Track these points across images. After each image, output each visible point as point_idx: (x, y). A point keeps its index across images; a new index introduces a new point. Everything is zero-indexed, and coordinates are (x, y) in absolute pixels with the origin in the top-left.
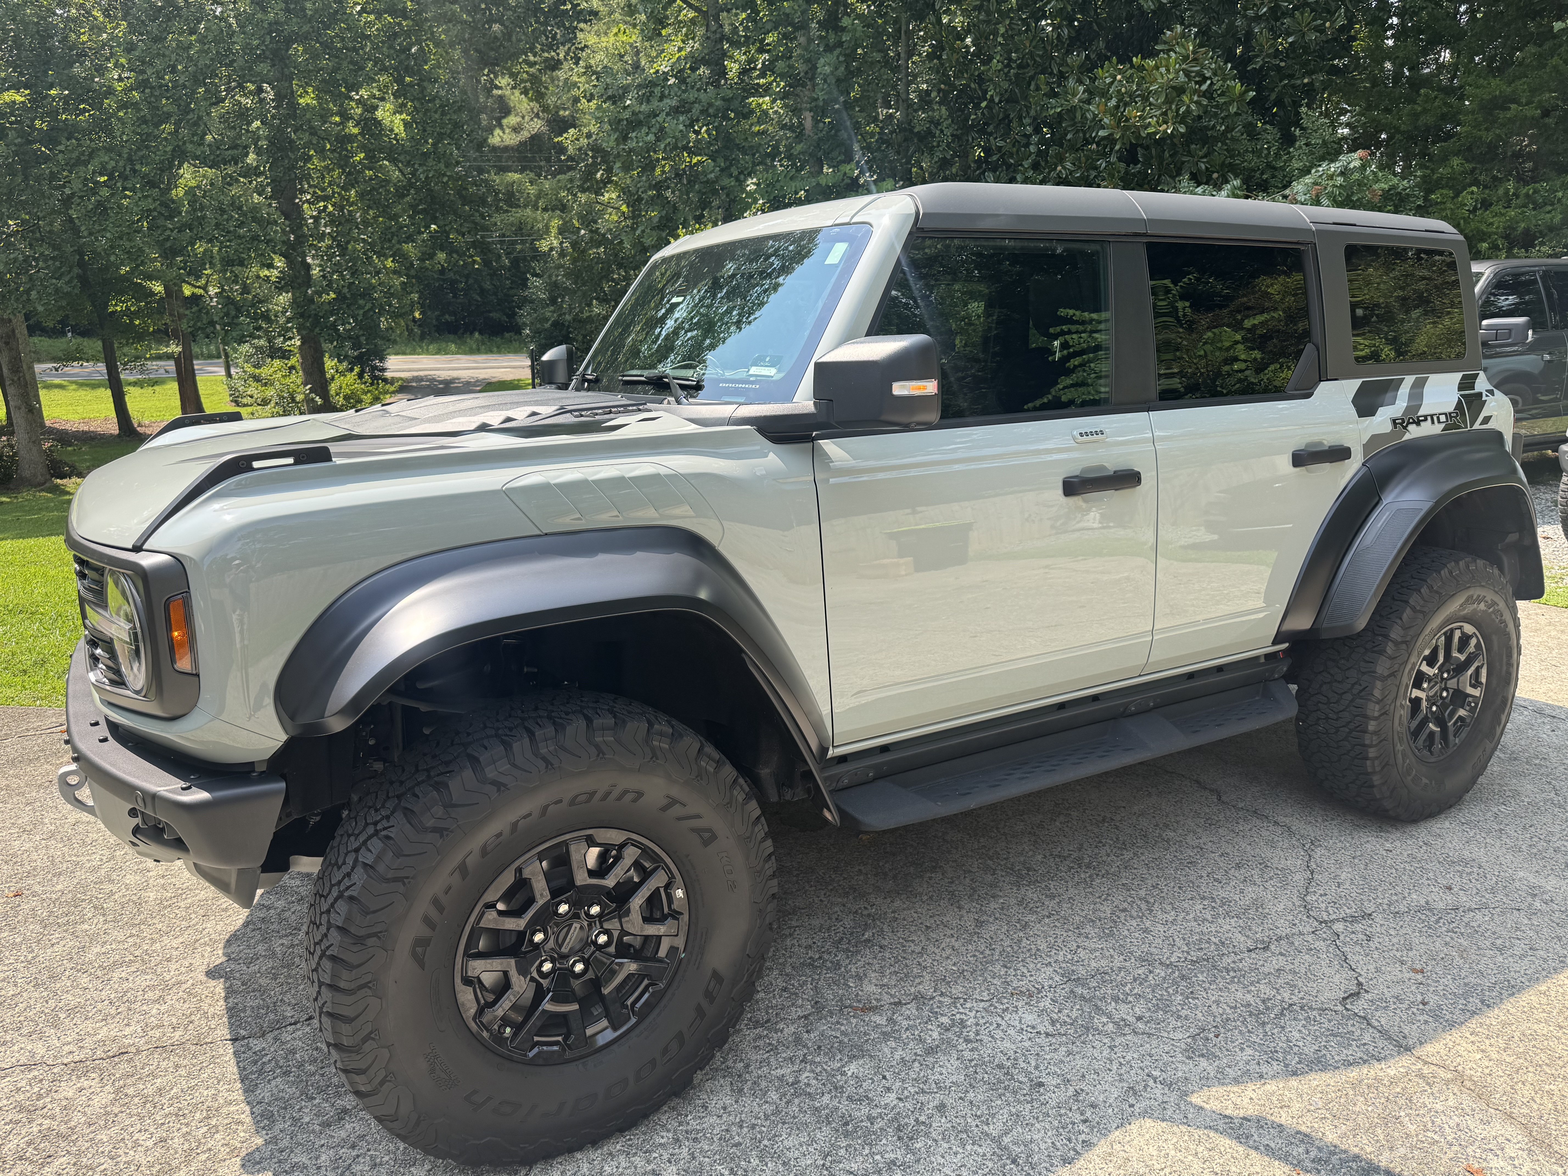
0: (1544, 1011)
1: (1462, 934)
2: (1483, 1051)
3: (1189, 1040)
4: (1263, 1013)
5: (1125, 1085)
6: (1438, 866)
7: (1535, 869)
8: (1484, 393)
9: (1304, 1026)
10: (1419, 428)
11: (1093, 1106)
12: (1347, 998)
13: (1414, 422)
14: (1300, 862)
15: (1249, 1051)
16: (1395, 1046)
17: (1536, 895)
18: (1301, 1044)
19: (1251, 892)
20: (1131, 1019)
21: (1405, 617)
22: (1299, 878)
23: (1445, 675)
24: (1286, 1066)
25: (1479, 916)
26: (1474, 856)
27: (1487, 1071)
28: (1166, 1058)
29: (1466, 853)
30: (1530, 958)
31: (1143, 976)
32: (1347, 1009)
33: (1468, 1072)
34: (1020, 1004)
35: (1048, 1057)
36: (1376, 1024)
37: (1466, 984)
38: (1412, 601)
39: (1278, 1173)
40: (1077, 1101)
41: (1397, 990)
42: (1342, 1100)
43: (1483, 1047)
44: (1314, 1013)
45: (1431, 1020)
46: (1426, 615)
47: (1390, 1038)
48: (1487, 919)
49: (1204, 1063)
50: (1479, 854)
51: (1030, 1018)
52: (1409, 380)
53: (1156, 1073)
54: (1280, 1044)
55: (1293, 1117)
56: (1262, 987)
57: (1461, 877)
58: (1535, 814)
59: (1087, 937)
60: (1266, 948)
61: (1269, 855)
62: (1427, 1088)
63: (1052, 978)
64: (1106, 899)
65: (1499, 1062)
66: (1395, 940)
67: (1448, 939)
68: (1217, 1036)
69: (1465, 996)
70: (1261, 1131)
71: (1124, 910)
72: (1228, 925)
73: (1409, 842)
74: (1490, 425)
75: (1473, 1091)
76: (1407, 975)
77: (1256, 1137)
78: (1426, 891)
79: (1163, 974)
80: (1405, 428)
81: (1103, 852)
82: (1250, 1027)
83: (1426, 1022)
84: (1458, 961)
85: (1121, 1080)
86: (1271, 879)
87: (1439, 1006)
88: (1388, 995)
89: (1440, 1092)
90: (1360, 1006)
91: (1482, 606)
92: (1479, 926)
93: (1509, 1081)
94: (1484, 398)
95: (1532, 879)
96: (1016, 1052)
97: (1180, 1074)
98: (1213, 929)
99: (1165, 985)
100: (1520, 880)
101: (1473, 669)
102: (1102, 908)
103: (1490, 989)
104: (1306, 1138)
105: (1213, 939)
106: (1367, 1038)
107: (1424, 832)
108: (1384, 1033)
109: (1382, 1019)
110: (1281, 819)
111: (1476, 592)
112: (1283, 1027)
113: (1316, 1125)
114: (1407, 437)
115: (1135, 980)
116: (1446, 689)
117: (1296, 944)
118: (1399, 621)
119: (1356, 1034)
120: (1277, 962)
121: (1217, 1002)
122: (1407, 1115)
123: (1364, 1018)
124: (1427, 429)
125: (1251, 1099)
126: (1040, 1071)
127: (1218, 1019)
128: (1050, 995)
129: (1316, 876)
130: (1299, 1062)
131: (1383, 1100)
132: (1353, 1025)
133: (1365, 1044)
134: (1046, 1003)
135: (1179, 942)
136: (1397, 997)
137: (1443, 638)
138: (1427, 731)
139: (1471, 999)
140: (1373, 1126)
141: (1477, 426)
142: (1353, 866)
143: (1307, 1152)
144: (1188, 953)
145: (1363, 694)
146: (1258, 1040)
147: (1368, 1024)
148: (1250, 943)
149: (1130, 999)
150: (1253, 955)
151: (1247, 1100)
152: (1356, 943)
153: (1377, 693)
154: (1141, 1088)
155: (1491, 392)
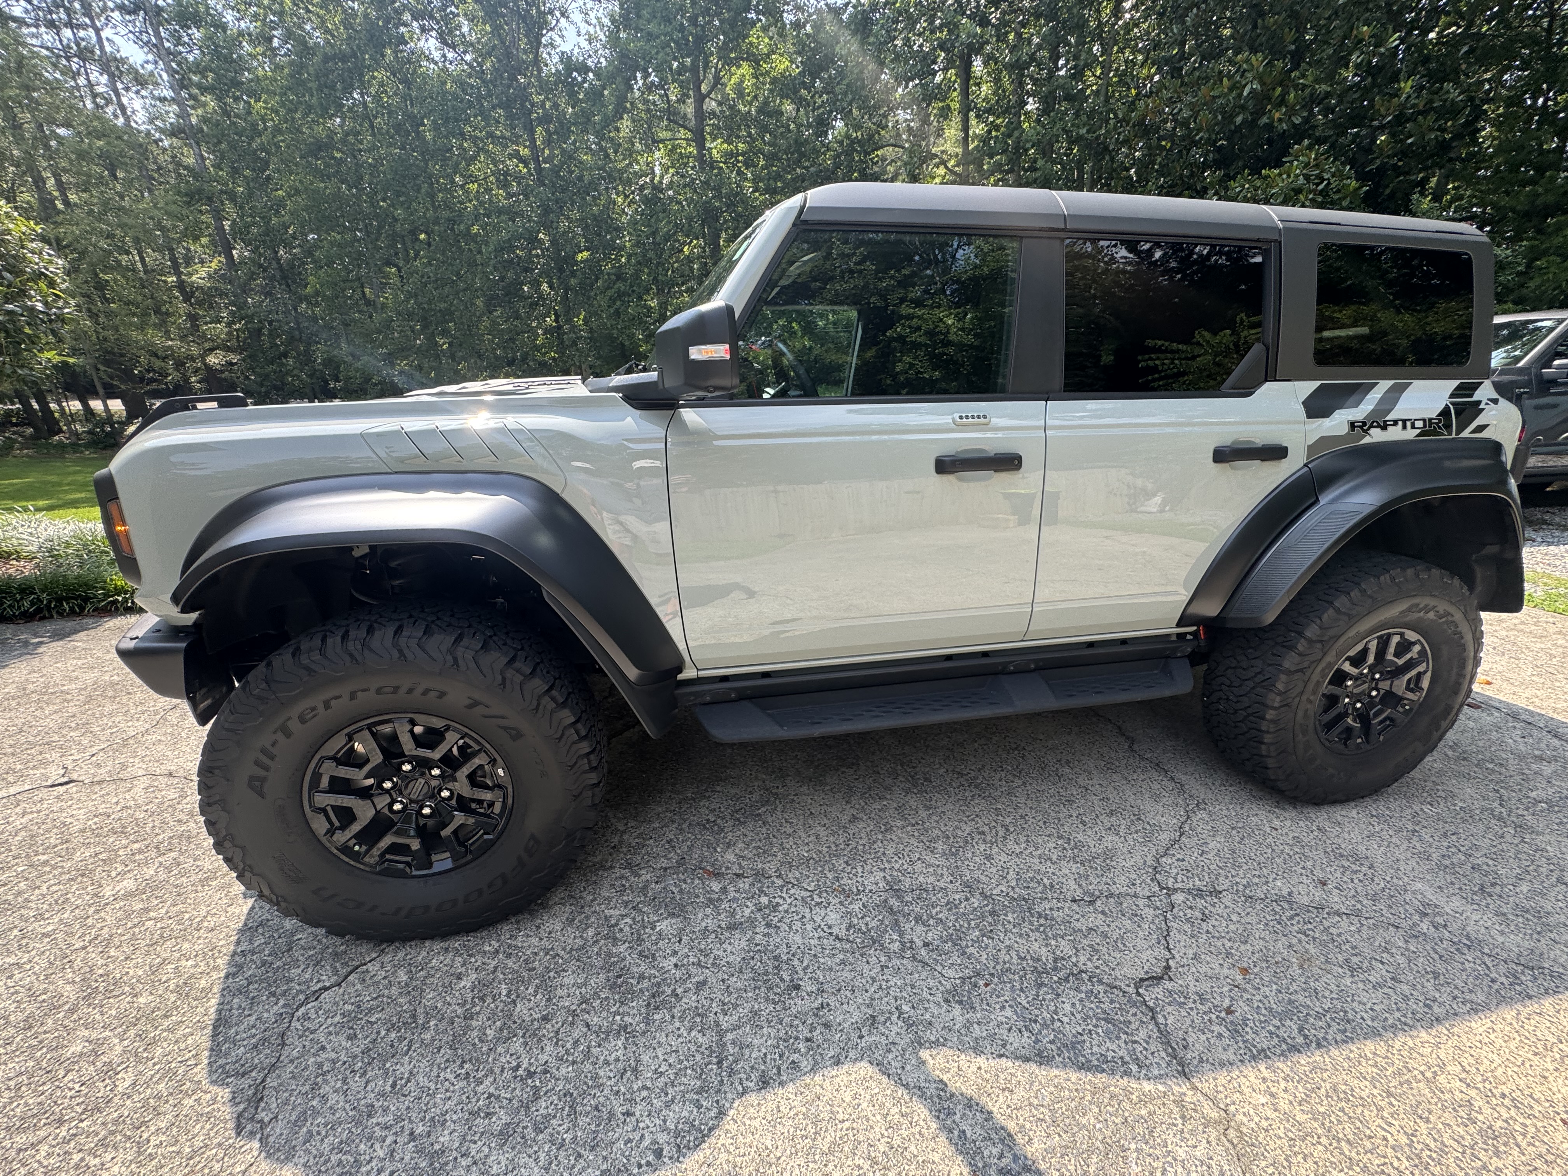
0: (1375, 1065)
1: (1314, 939)
2: (1272, 1095)
3: (958, 981)
4: (1047, 973)
5: (870, 1012)
6: (1322, 855)
7: (1438, 884)
8: (1485, 401)
9: (1081, 1000)
10: (1384, 432)
11: (827, 1025)
12: (1147, 979)
13: (1379, 426)
14: (1175, 821)
15: (1008, 1012)
16: (1168, 1055)
17: (1426, 915)
18: (1066, 1020)
19: (1110, 840)
20: (919, 943)
21: (1325, 617)
22: (1165, 837)
23: (1377, 676)
24: (1037, 1041)
25: (1344, 923)
26: (1369, 853)
27: (1265, 1124)
28: (925, 994)
29: (1362, 848)
30: (1386, 990)
31: (957, 902)
32: (1138, 994)
33: (1240, 1117)
34: (834, 901)
35: (822, 960)
36: (1161, 1020)
37: (1290, 1002)
38: (1337, 604)
39: (955, 1171)
40: (816, 1015)
41: (1205, 986)
42: (1073, 1104)
43: (1274, 1090)
44: (1101, 988)
45: (1226, 1034)
46: (1353, 619)
47: (1168, 1043)
48: (1352, 928)
49: (957, 1010)
50: (1377, 852)
51: (833, 917)
52: (1384, 385)
53: (905, 1008)
54: (1045, 1014)
55: (1009, 1106)
56: (1063, 943)
57: (1343, 874)
58: (1464, 821)
59: (932, 852)
60: (1091, 903)
61: (1148, 808)
62: (1180, 1121)
63: (877, 884)
64: (973, 820)
65: (1287, 1117)
66: (1232, 927)
67: (1294, 941)
68: (986, 985)
69: (1283, 1016)
70: (968, 1112)
71: (983, 833)
72: (1068, 869)
73: (1301, 824)
74: (1484, 434)
75: (1234, 1147)
76: (1226, 971)
77: (957, 1118)
78: (1295, 880)
79: (976, 905)
80: (1366, 431)
81: (998, 776)
82: (1025, 984)
83: (1220, 1036)
84: (1295, 970)
85: (869, 1006)
86: (1136, 832)
87: (1245, 1019)
88: (1192, 989)
89: (1191, 1132)
90: (1153, 994)
91: (1431, 615)
92: (1339, 935)
93: (1286, 1148)
94: (1481, 406)
95: (1431, 895)
96: (799, 948)
97: (927, 1016)
98: (1051, 871)
99: (971, 917)
100: (1414, 893)
101: (1413, 673)
102: (964, 827)
103: (1319, 1016)
104: (1007, 1139)
105: (1045, 880)
106: (1142, 1035)
107: (1321, 817)
108: (1164, 1035)
109: (1171, 1017)
110: (1179, 776)
111: (1423, 601)
112: (1058, 995)
113: (1028, 1126)
114: (1367, 440)
115: (947, 904)
116: (1377, 690)
117: (1125, 905)
118: (1318, 621)
119: (1133, 1026)
120: (1094, 920)
121: (1009, 948)
122: (1137, 1150)
123: (1151, 1010)
124: (1395, 434)
125: (980, 1068)
126: (805, 973)
127: (999, 967)
128: (865, 899)
129: (1183, 839)
130: (1052, 1042)
131: (1118, 1120)
132: (1135, 1015)
133: (1135, 1042)
134: (856, 907)
135: (1012, 876)
136: (1200, 996)
137: (1376, 641)
138: (1345, 725)
139: (1288, 1023)
140: (1090, 1151)
141: (1466, 434)
142: (1228, 836)
143: (1001, 1157)
144: (1013, 888)
145: (1264, 684)
146: (1024, 1003)
147: (1153, 1018)
148: (1078, 894)
149: (931, 922)
150: (1075, 907)
151: (974, 1068)
152: (1188, 920)
153: (1280, 686)
154: (883, 1019)
155: (1495, 401)
